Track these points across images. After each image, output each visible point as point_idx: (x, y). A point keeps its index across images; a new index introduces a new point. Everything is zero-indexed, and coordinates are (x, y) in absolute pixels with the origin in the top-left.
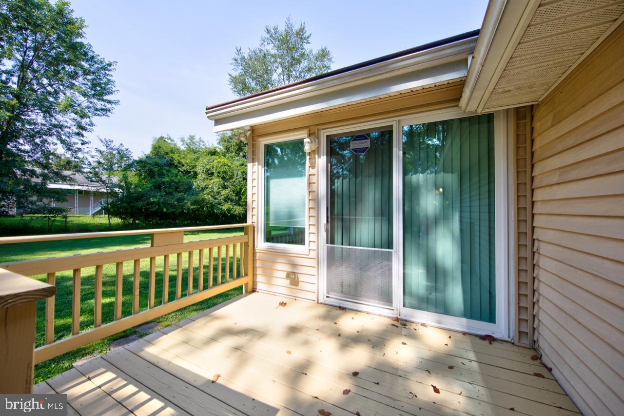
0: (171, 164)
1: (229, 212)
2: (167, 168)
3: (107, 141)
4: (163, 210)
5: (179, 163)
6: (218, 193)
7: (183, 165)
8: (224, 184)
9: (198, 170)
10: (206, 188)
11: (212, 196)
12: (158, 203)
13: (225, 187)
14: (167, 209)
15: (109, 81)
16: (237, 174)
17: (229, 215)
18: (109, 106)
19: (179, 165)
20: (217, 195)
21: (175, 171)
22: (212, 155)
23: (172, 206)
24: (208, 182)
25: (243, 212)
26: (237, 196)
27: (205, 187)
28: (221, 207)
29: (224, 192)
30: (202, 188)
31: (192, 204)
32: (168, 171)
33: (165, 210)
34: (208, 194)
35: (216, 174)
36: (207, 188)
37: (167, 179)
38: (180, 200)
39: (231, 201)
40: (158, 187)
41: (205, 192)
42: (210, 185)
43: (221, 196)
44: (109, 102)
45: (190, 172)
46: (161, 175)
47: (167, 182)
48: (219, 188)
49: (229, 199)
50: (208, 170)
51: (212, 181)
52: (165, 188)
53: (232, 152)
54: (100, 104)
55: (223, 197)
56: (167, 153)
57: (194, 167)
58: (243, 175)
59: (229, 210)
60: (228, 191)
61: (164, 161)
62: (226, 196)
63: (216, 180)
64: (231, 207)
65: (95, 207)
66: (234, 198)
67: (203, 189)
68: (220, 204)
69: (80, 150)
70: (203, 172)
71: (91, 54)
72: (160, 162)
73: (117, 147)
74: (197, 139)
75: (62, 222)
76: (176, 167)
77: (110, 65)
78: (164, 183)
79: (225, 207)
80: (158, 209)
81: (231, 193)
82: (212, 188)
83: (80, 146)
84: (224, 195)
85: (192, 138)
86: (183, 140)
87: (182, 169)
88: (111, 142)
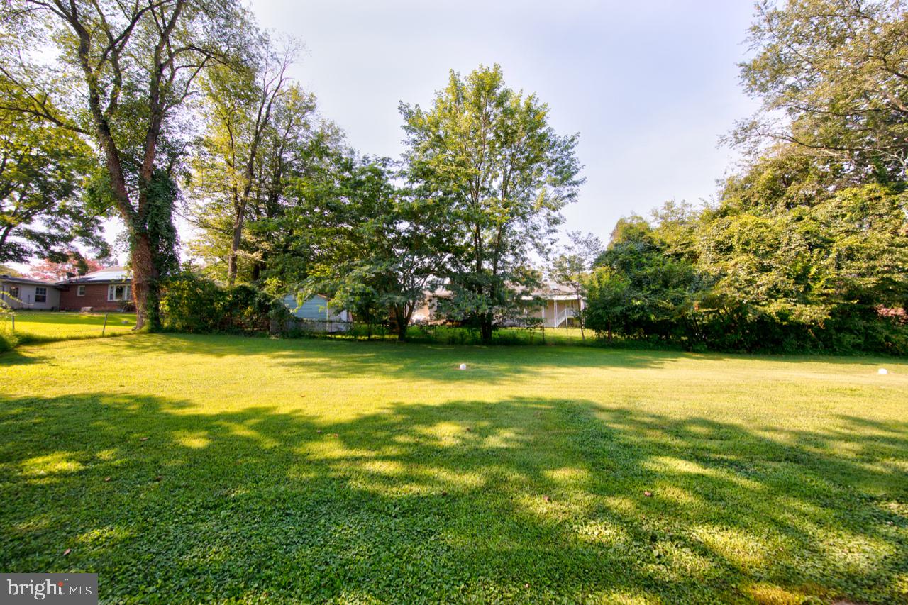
0: (652, 248)
1: (782, 320)
2: (647, 255)
3: (574, 234)
4: (650, 318)
5: (663, 244)
6: (750, 282)
7: (669, 246)
8: (762, 264)
9: (697, 248)
10: (722, 275)
11: (739, 290)
12: (642, 308)
13: (764, 269)
14: (656, 317)
15: (572, 160)
16: (790, 239)
17: (785, 323)
18: (575, 188)
19: (662, 247)
20: (748, 286)
21: (660, 258)
22: (722, 217)
23: (665, 311)
24: (722, 264)
25: (825, 317)
26: (799, 284)
27: (720, 274)
28: (760, 308)
29: (765, 280)
30: (715, 277)
31: (701, 306)
32: (647, 259)
33: (653, 318)
34: (729, 286)
35: (738, 248)
36: (725, 275)
37: (650, 270)
38: (676, 301)
39: (786, 295)
40: (638, 284)
41: (722, 283)
42: (729, 269)
43: (758, 287)
44: (576, 183)
45: (682, 254)
46: (640, 266)
47: (651, 274)
48: (752, 273)
49: (778, 291)
50: (719, 244)
51: (733, 262)
52: (648, 284)
53: (757, 204)
54: (566, 191)
55: (764, 289)
56: (643, 234)
57: (688, 245)
58: (806, 239)
59: (783, 315)
60: (773, 275)
61: (641, 245)
62: (770, 286)
63: (741, 258)
64: (789, 306)
65: (559, 318)
66: (791, 287)
67: (717, 279)
68: (757, 303)
69: (549, 250)
70: (708, 250)
71: (553, 140)
72: (634, 247)
73: (585, 239)
74: (678, 204)
75: (540, 334)
76: (658, 250)
77: (572, 140)
78: (645, 277)
79: (773, 308)
80: (642, 316)
81: (781, 278)
82: (734, 274)
83: (549, 246)
84: (764, 285)
85: (669, 206)
86: (655, 214)
87: (670, 251)
88: (579, 233)
